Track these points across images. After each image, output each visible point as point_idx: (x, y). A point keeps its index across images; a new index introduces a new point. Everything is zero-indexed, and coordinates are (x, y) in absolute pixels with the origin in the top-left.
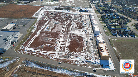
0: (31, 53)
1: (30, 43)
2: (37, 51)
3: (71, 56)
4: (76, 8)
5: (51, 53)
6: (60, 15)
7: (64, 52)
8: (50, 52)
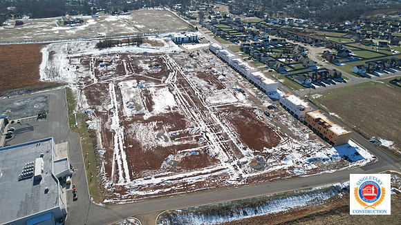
0: (157, 191)
1: (119, 163)
2: (170, 180)
3: (270, 161)
4: (157, 37)
5: (213, 169)
6: (128, 61)
7: (243, 156)
8: (209, 171)
